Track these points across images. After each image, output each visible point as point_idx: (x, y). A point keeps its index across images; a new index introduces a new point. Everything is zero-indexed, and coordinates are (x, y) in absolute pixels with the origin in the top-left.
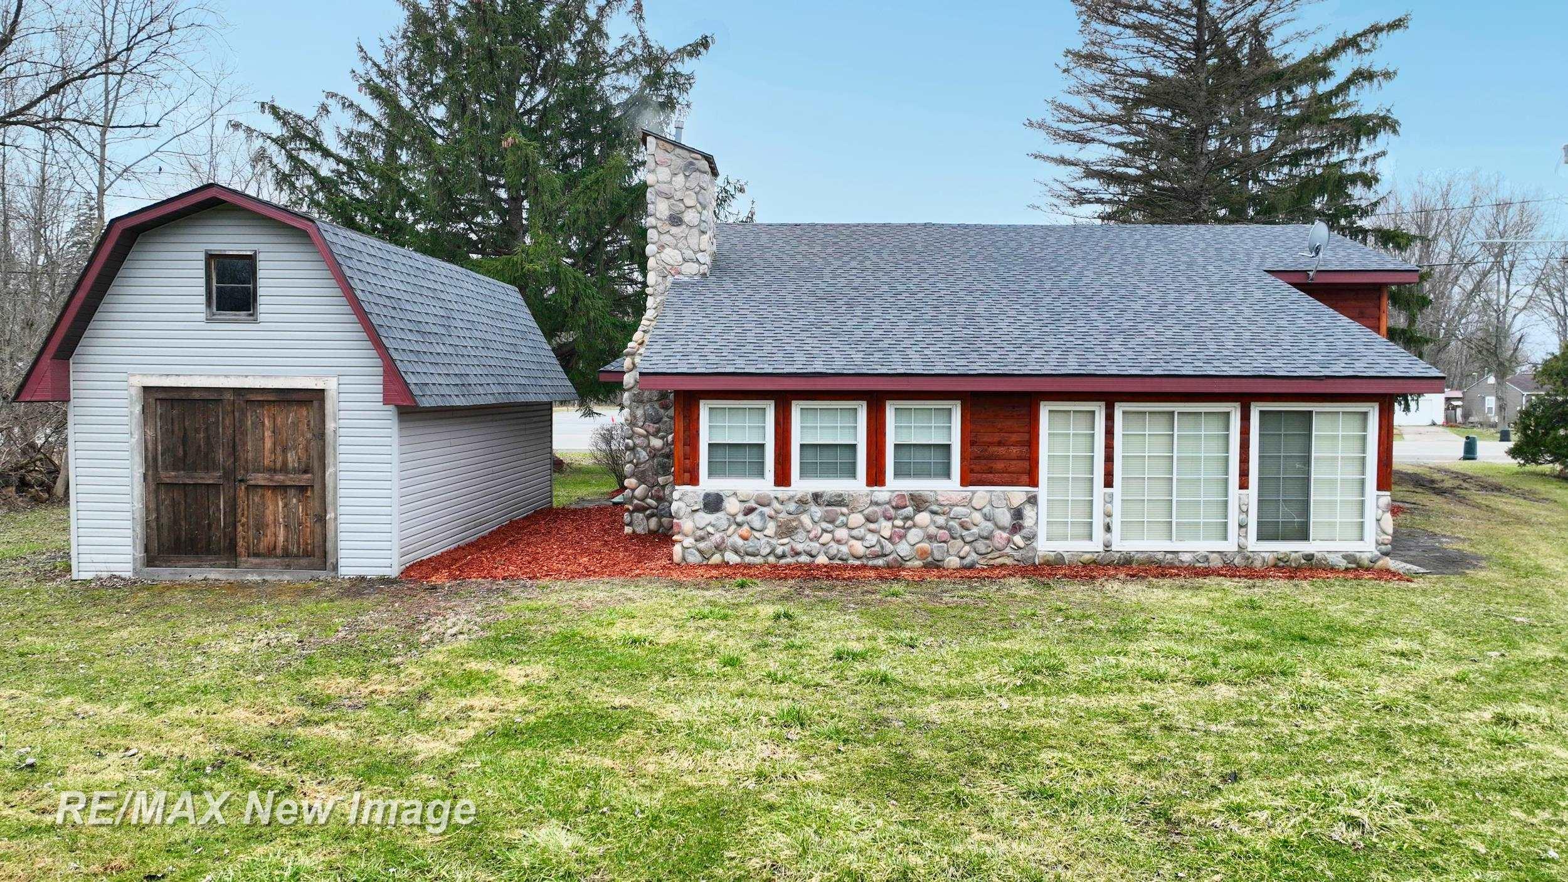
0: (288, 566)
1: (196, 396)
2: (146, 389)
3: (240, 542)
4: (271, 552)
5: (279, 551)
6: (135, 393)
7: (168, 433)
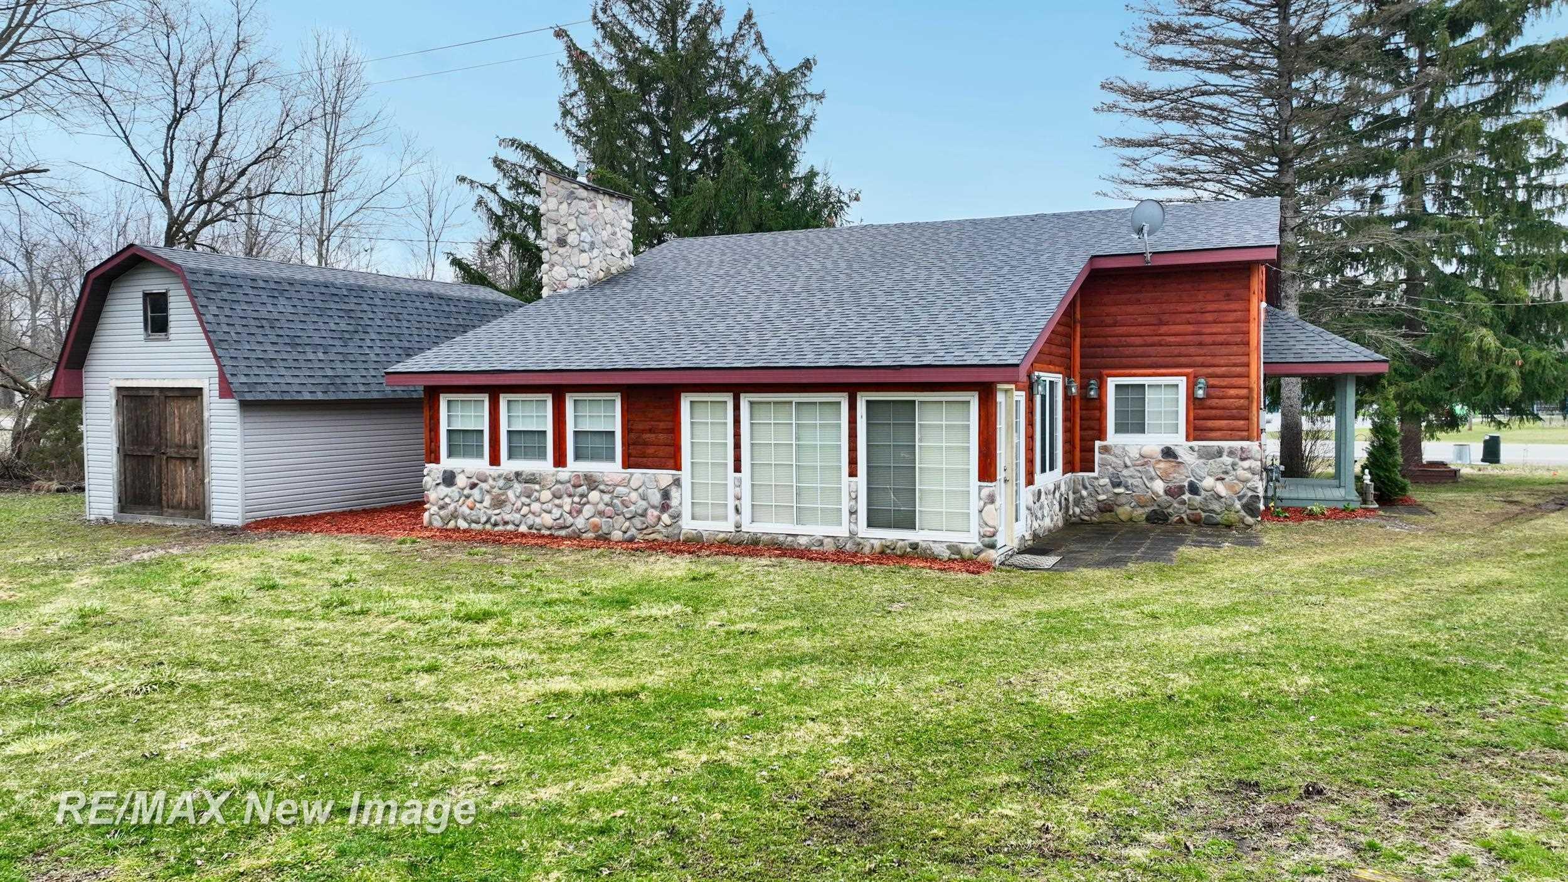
0: (187, 516)
1: (141, 393)
2: (119, 389)
3: (164, 497)
4: (178, 506)
5: (183, 505)
6: (112, 391)
7: (130, 419)
